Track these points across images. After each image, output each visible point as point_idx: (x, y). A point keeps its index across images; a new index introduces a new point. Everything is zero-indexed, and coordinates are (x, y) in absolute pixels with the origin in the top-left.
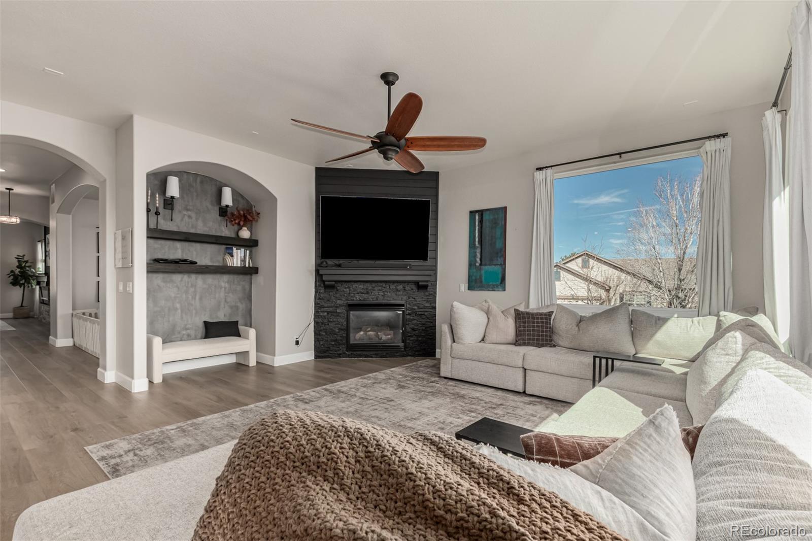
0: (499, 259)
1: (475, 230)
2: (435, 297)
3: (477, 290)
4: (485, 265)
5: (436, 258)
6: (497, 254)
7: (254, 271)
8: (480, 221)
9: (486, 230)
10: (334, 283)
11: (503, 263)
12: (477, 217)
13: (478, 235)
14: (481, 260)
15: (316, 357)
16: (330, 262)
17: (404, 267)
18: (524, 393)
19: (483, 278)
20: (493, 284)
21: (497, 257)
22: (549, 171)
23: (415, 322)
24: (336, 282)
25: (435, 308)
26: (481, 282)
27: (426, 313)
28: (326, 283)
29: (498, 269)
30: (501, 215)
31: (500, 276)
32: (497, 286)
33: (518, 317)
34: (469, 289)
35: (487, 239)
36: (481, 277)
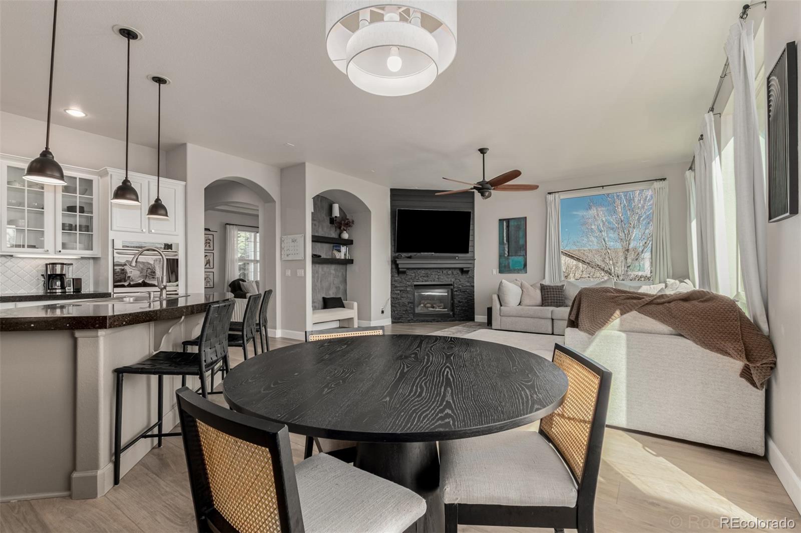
0: (522, 252)
1: (503, 232)
2: (474, 278)
3: (505, 273)
4: (512, 256)
5: (473, 252)
6: (521, 248)
7: (351, 261)
8: (507, 227)
9: (512, 232)
10: (405, 270)
11: (525, 254)
12: (505, 224)
13: (506, 235)
14: (508, 252)
15: (393, 322)
16: (404, 255)
17: (455, 258)
18: (553, 334)
19: (511, 265)
20: (518, 269)
21: (521, 250)
22: (557, 195)
23: (460, 296)
24: (408, 269)
25: (473, 286)
26: (509, 267)
27: (468, 290)
28: (400, 270)
29: (521, 259)
30: (523, 222)
31: (523, 263)
32: (521, 270)
33: (543, 288)
34: (500, 272)
35: (512, 238)
36: (509, 264)
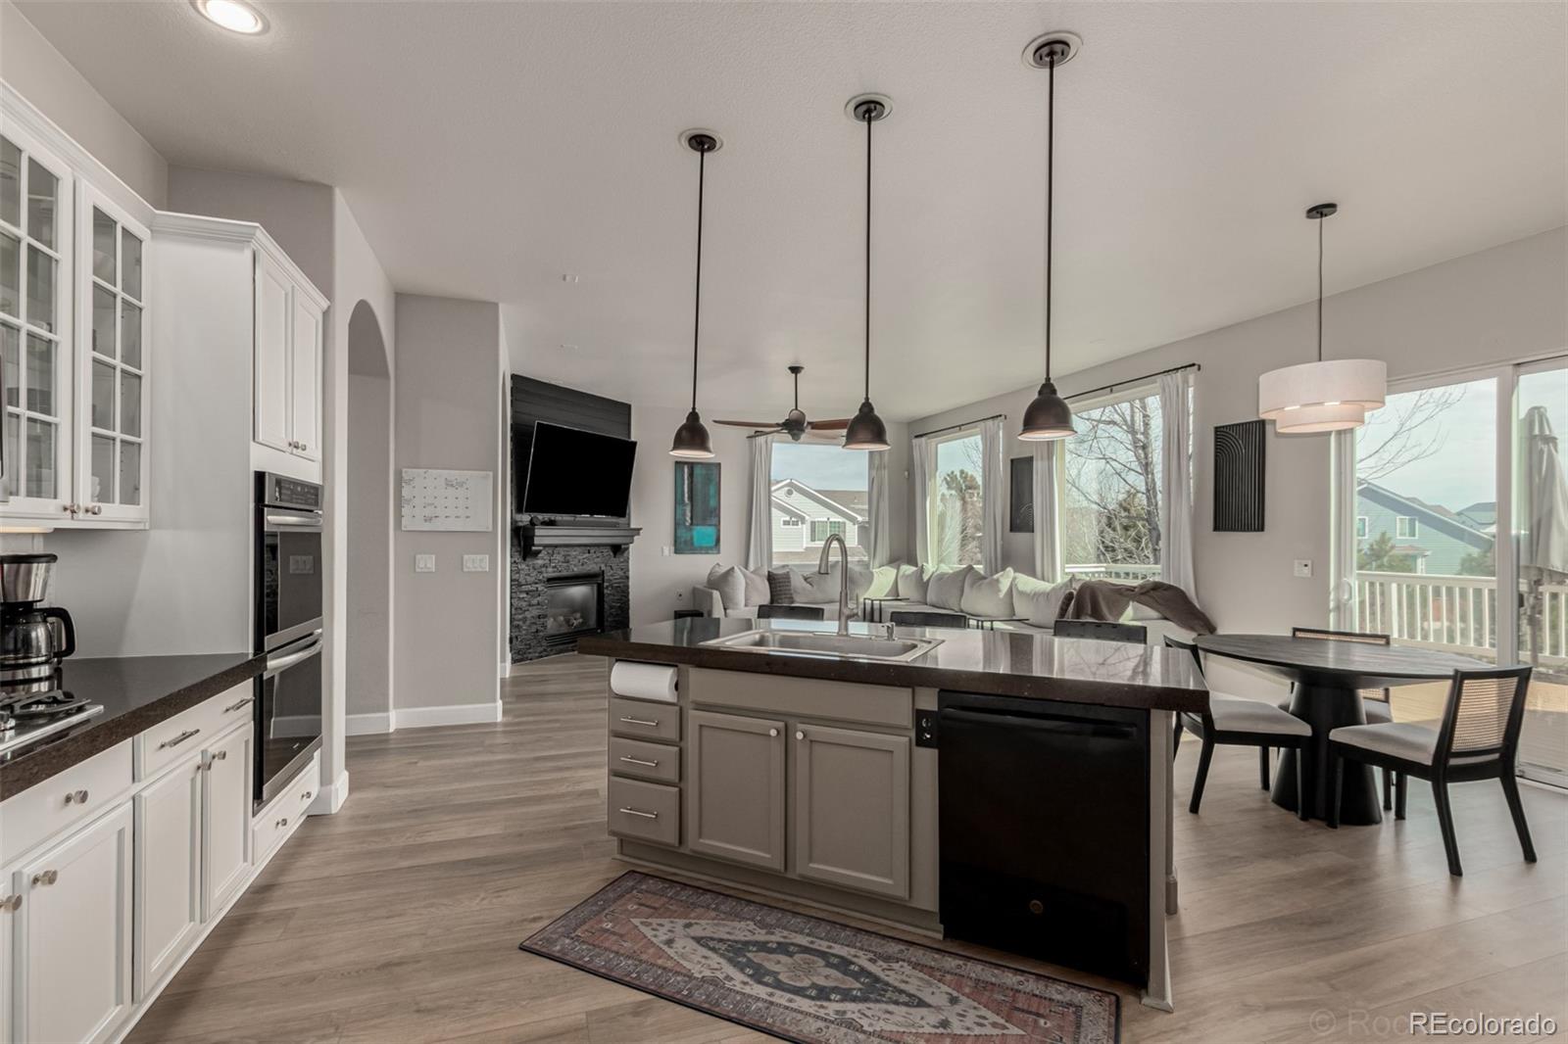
0: (713, 518)
1: (683, 484)
2: (628, 562)
3: (687, 554)
4: (697, 525)
6: (711, 512)
8: (690, 475)
9: (698, 486)
10: (541, 548)
11: (718, 524)
12: (686, 470)
13: (688, 490)
14: (692, 519)
15: (512, 661)
19: (695, 540)
20: (706, 547)
21: (711, 516)
23: (612, 597)
25: (628, 578)
26: (692, 544)
27: (621, 585)
29: (710, 530)
30: (715, 471)
31: (714, 538)
32: (711, 548)
33: (771, 578)
34: (676, 552)
35: (698, 498)
36: (692, 538)
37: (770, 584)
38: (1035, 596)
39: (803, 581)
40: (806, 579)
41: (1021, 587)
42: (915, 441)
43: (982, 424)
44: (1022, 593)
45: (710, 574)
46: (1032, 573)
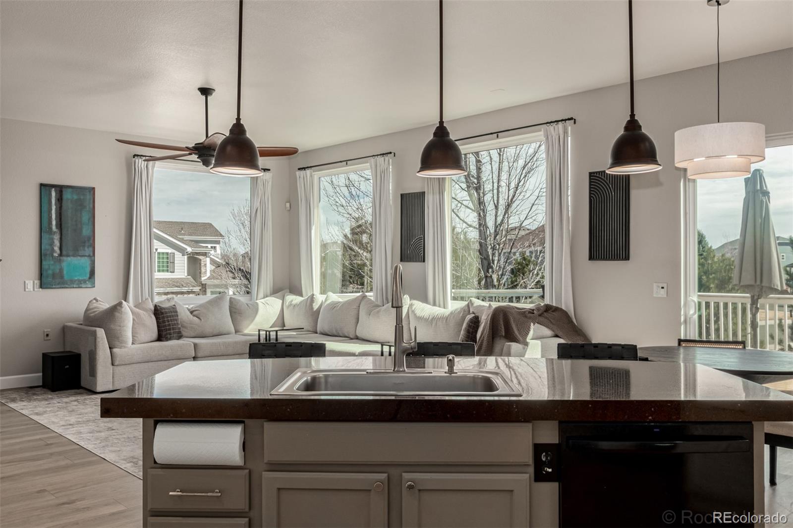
0: (86, 249)
1: (51, 210)
3: (55, 288)
4: (68, 256)
6: (85, 242)
8: (58, 200)
9: (68, 212)
11: (92, 255)
12: (53, 194)
13: (56, 216)
14: (60, 248)
19: (65, 272)
20: (78, 280)
21: (84, 246)
26: (62, 277)
29: (85, 262)
30: (88, 197)
31: (88, 270)
32: (85, 281)
33: (158, 312)
34: (41, 287)
35: (69, 223)
36: (61, 270)
37: (157, 318)
38: (432, 321)
39: (190, 314)
40: (192, 312)
41: (419, 313)
42: (299, 174)
43: (372, 160)
44: (420, 319)
45: (87, 310)
46: (425, 300)
